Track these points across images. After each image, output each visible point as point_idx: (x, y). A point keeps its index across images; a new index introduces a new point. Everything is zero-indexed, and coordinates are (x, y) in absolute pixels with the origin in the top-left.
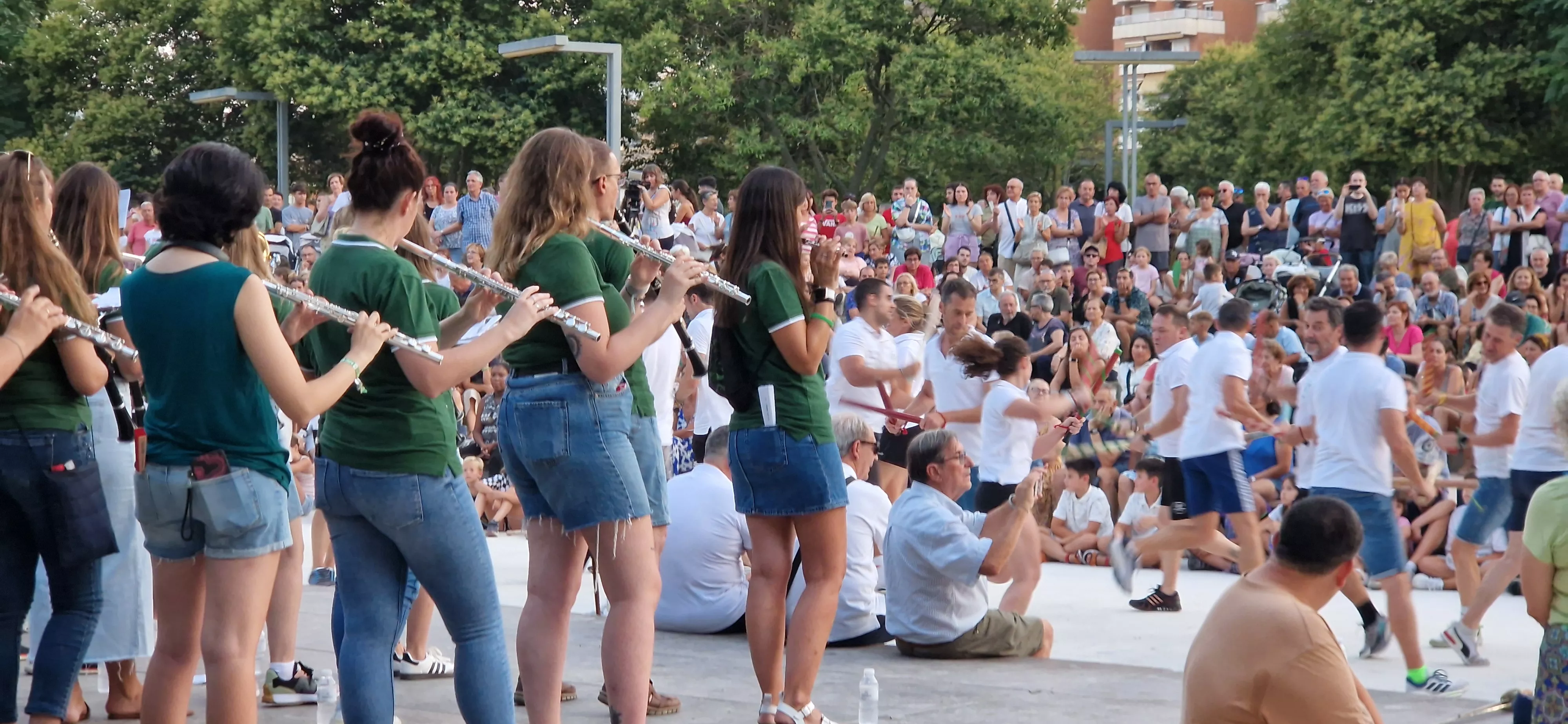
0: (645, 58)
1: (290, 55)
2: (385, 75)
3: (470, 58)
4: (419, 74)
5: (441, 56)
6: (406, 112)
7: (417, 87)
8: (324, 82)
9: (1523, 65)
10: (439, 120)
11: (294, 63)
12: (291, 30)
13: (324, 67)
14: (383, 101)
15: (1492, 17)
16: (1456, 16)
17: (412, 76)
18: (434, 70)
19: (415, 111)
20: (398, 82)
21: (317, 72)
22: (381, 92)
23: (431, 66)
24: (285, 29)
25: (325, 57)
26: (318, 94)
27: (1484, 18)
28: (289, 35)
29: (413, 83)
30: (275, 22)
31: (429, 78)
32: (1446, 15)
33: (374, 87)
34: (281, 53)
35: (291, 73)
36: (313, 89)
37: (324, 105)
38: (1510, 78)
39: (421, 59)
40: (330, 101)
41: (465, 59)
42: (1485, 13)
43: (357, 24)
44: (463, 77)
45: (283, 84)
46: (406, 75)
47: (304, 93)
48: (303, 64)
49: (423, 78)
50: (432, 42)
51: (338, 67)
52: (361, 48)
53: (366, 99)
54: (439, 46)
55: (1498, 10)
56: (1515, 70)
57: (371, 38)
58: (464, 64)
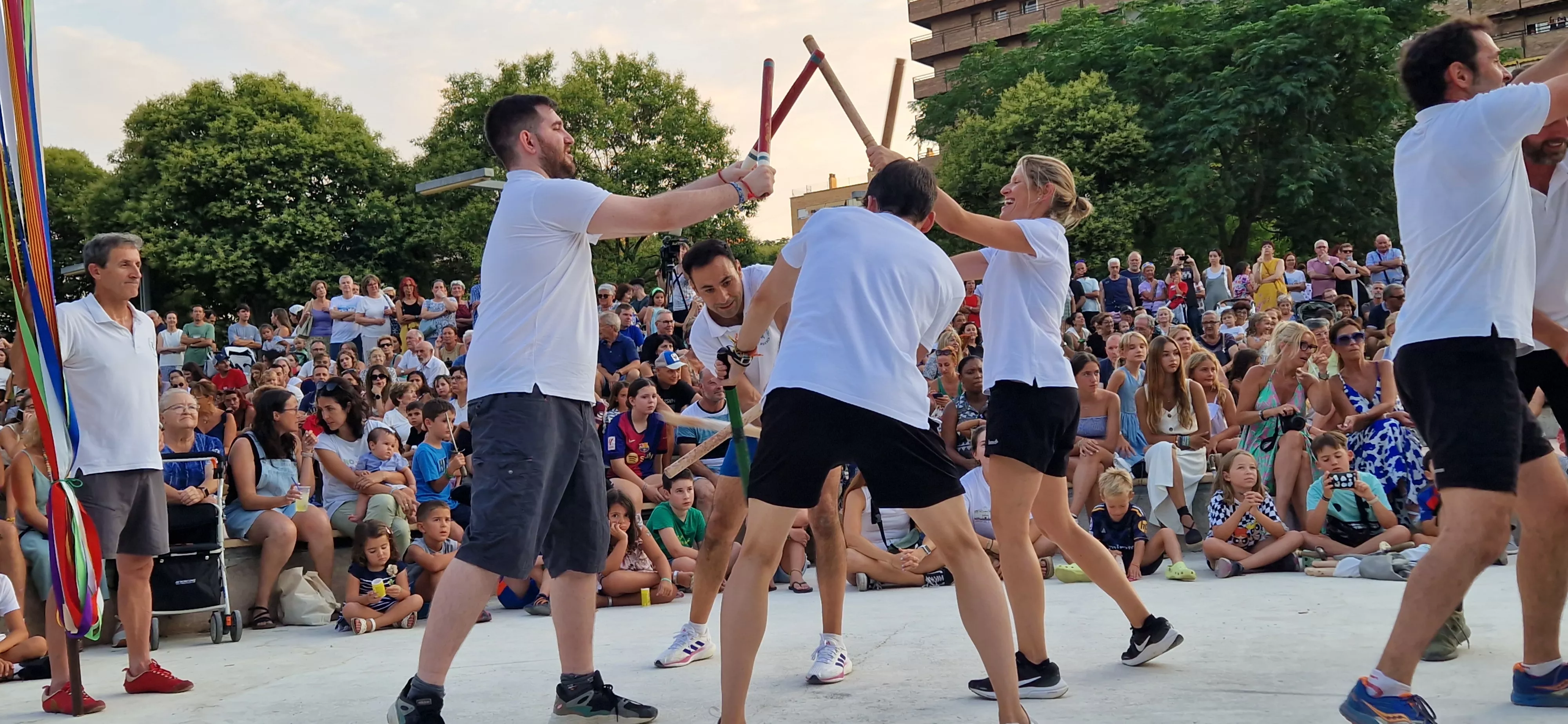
0: (469, 223)
1: (160, 230)
2: (247, 243)
3: (321, 228)
4: (277, 242)
5: (295, 226)
6: (267, 273)
7: (275, 251)
8: (192, 250)
9: (1151, 198)
10: (298, 277)
11: (163, 236)
12: (159, 210)
13: (190, 238)
14: (247, 263)
15: (1126, 165)
16: (1101, 165)
17: (272, 242)
18: (289, 238)
19: (274, 271)
20: (258, 249)
21: (185, 242)
22: (244, 257)
23: (287, 235)
24: (154, 209)
25: (191, 232)
26: (188, 260)
27: (1120, 165)
28: (158, 214)
29: (272, 248)
30: (144, 204)
31: (286, 245)
32: (1093, 165)
33: (239, 253)
34: (152, 228)
35: (162, 244)
36: (182, 256)
37: (193, 268)
38: (1144, 206)
39: (277, 230)
40: (200, 265)
41: (316, 228)
42: (1121, 162)
43: (219, 204)
44: (315, 244)
45: (156, 253)
46: (266, 243)
47: (175, 260)
48: (172, 237)
49: (281, 244)
50: (286, 216)
51: (205, 238)
52: (223, 222)
53: (232, 262)
54: (294, 219)
55: (1129, 160)
56: (1145, 202)
57: (234, 213)
58: (316, 232)
